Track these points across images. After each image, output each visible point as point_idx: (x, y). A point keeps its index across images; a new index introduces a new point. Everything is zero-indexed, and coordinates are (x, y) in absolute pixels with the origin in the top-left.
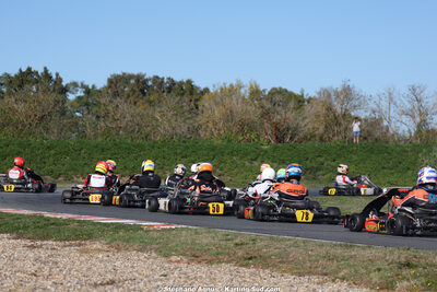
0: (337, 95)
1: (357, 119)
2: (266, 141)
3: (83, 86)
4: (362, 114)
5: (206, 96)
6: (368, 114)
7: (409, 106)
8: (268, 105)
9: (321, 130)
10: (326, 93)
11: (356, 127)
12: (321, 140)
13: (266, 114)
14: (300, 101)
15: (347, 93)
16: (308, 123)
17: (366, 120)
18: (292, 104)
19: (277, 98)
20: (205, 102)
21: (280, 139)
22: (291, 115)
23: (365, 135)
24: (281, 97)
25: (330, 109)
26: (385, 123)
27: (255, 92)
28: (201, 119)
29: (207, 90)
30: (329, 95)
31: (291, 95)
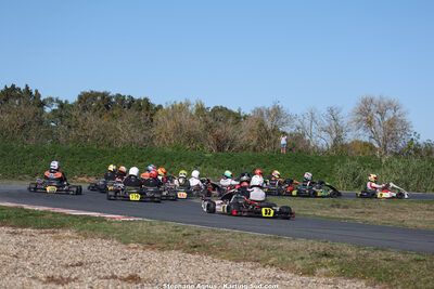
0: (269, 113)
1: (284, 134)
2: (209, 150)
3: (58, 101)
4: (288, 129)
5: (160, 112)
6: (293, 130)
7: (327, 124)
8: (211, 121)
9: (255, 142)
10: (260, 112)
11: (283, 141)
12: (254, 150)
13: (209, 128)
14: (237, 118)
15: (277, 112)
16: (244, 136)
17: (291, 135)
18: (230, 121)
19: (219, 114)
20: (159, 117)
21: (220, 149)
22: (230, 129)
23: (290, 147)
24: (221, 114)
25: (262, 125)
26: (307, 138)
27: (201, 109)
28: (155, 131)
29: (160, 107)
30: (262, 114)
31: (230, 113)
